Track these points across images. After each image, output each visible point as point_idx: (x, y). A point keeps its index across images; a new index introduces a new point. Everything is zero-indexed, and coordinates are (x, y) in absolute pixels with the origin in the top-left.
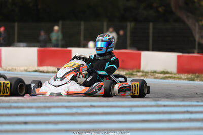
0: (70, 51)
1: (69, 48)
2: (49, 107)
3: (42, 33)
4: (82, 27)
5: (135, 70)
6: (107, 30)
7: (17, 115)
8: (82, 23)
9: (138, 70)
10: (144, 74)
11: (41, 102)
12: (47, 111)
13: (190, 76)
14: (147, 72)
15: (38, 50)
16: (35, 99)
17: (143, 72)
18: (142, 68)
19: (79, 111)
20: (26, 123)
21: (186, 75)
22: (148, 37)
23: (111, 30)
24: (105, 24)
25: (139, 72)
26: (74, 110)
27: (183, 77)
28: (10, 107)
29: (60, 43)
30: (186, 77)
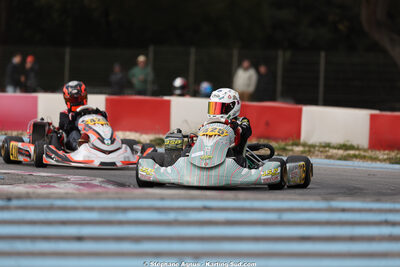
0: (169, 102)
1: (166, 98)
2: (125, 210)
3: (117, 68)
4: (192, 58)
5: (291, 142)
6: (240, 65)
7: (64, 223)
8: (193, 50)
9: (297, 141)
10: (307, 149)
11: (109, 199)
12: (120, 216)
13: (393, 154)
14: (313, 146)
15: (107, 100)
16: (98, 194)
17: (304, 145)
18: (303, 138)
19: (181, 217)
20: (80, 239)
21: (386, 152)
22: (317, 78)
23: (246, 64)
24: (235, 53)
25: (297, 145)
26: (171, 216)
27: (381, 157)
28: (51, 208)
29: (150, 87)
30: (385, 157)
